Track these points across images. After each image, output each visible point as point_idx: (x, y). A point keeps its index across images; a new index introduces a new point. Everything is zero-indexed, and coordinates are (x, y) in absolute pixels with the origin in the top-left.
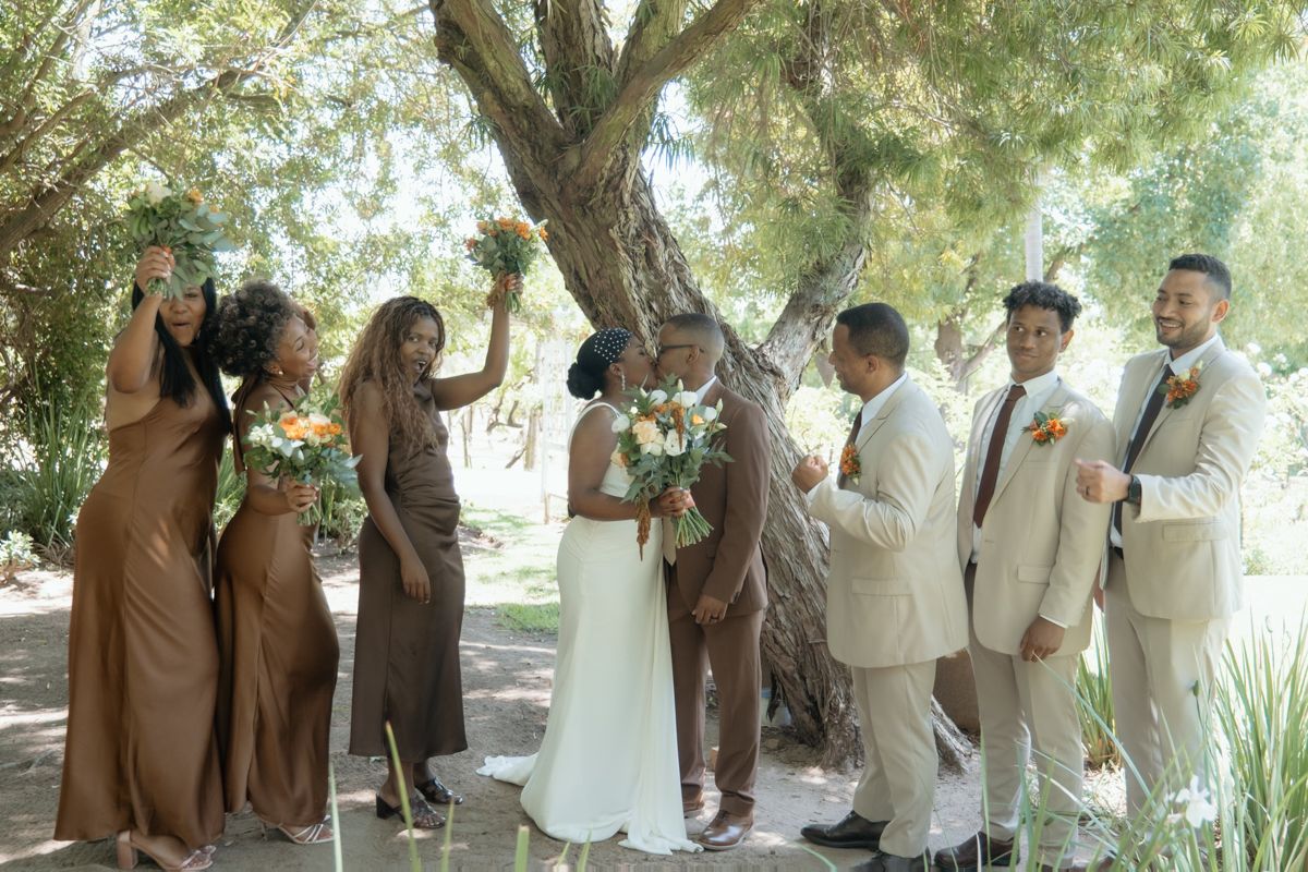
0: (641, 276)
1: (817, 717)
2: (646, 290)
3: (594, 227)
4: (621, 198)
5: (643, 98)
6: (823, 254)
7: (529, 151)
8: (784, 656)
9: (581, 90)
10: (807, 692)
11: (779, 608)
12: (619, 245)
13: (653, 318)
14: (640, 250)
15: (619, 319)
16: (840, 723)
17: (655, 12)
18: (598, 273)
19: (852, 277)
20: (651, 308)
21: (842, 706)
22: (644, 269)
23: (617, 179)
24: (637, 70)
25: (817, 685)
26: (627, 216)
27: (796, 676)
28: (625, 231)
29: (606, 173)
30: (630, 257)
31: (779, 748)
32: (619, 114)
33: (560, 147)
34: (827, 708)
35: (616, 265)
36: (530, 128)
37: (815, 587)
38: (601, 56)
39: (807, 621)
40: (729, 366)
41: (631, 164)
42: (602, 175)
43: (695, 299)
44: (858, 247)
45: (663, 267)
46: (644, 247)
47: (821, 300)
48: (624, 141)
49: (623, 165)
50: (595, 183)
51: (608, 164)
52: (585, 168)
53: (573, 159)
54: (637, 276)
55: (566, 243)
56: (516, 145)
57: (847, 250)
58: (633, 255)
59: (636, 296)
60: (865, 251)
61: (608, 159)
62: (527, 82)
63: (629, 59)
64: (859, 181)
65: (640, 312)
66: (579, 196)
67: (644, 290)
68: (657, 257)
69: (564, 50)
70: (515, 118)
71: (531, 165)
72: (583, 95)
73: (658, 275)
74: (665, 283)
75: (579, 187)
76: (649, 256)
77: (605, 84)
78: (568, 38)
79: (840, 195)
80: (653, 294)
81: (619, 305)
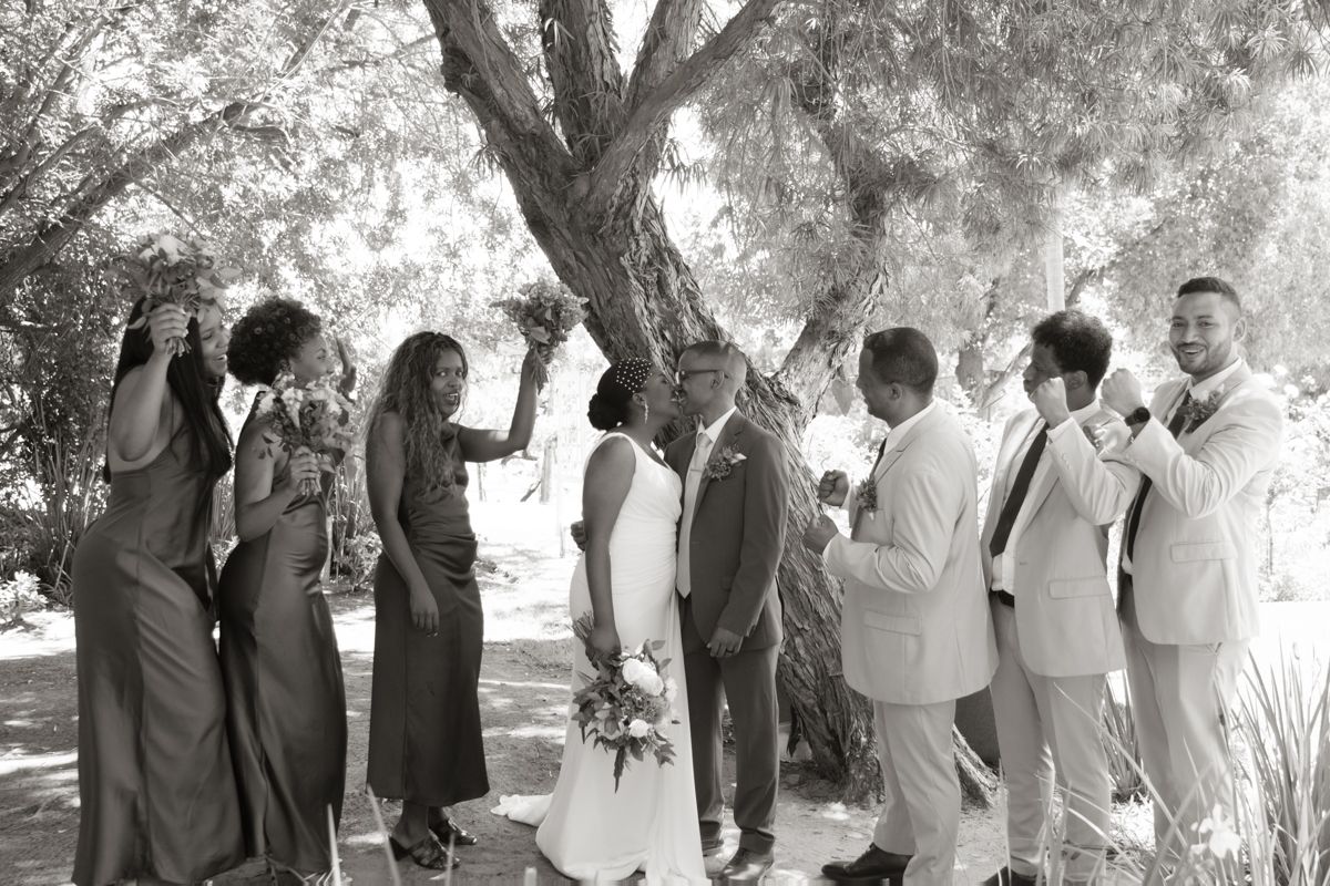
0: (653, 305)
1: (838, 752)
2: (659, 319)
3: (604, 256)
4: (632, 226)
5: (651, 124)
6: (839, 280)
7: (538, 179)
8: (804, 690)
9: (590, 116)
10: (827, 726)
11: (798, 640)
12: (629, 273)
13: (666, 347)
14: (652, 278)
15: (630, 348)
16: (862, 757)
17: (664, 37)
18: (609, 301)
19: (868, 303)
20: (664, 337)
21: (864, 740)
22: (656, 297)
23: (627, 206)
24: (647, 96)
25: (837, 718)
26: (638, 244)
27: (817, 710)
28: (636, 258)
29: (616, 201)
30: (642, 286)
31: (800, 783)
32: (629, 140)
33: (569, 174)
34: (848, 743)
35: (628, 294)
36: (538, 157)
37: (835, 619)
38: (609, 82)
39: (826, 652)
40: (746, 395)
41: (642, 192)
42: (612, 202)
43: (708, 327)
44: (874, 272)
45: (675, 294)
46: (655, 275)
47: (837, 325)
48: (634, 168)
49: (633, 192)
50: (605, 211)
51: (618, 192)
52: (593, 197)
53: (582, 187)
54: (649, 305)
55: (576, 272)
56: (524, 173)
57: (863, 276)
58: (645, 284)
59: (648, 325)
60: (881, 276)
61: (617, 186)
62: (535, 110)
63: (638, 85)
64: (874, 206)
65: (652, 341)
66: (588, 225)
67: (657, 319)
68: (669, 285)
69: (572, 77)
70: (523, 146)
71: (538, 193)
72: (592, 121)
73: (670, 303)
74: (677, 312)
75: (589, 215)
76: (661, 284)
77: (613, 110)
78: (576, 65)
79: (855, 220)
80: (665, 321)
81: (631, 334)
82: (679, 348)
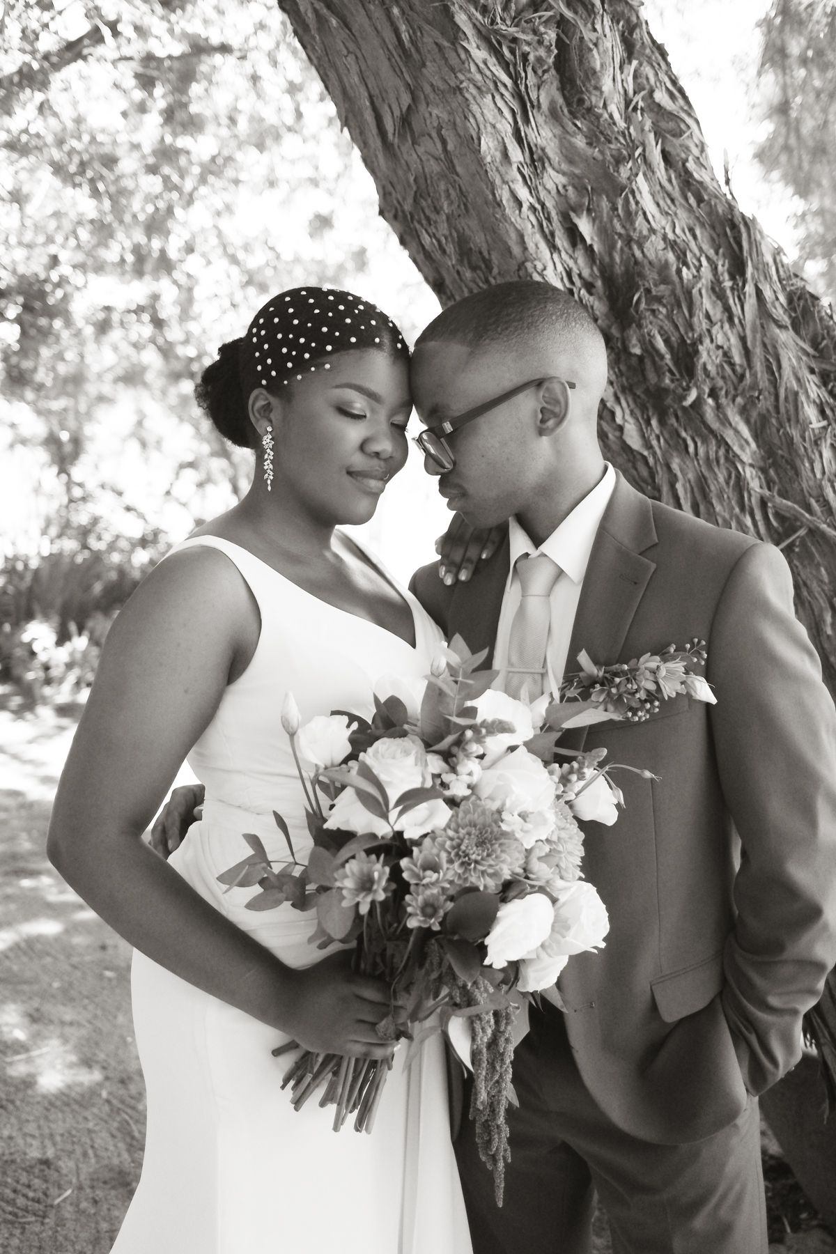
0: (543, 135)
2: (561, 180)
12: (461, 19)
13: (581, 265)
14: (539, 45)
15: (474, 268)
18: (405, 121)
20: (574, 235)
22: (554, 114)
30: (506, 66)
35: (459, 88)
40: (811, 412)
43: (712, 211)
45: (615, 109)
46: (551, 35)
54: (531, 134)
58: (513, 59)
59: (523, 193)
65: (535, 241)
67: (553, 179)
68: (592, 74)
73: (599, 133)
74: (619, 160)
76: (571, 70)
80: (581, 189)
81: (474, 223)
82: (619, 269)
